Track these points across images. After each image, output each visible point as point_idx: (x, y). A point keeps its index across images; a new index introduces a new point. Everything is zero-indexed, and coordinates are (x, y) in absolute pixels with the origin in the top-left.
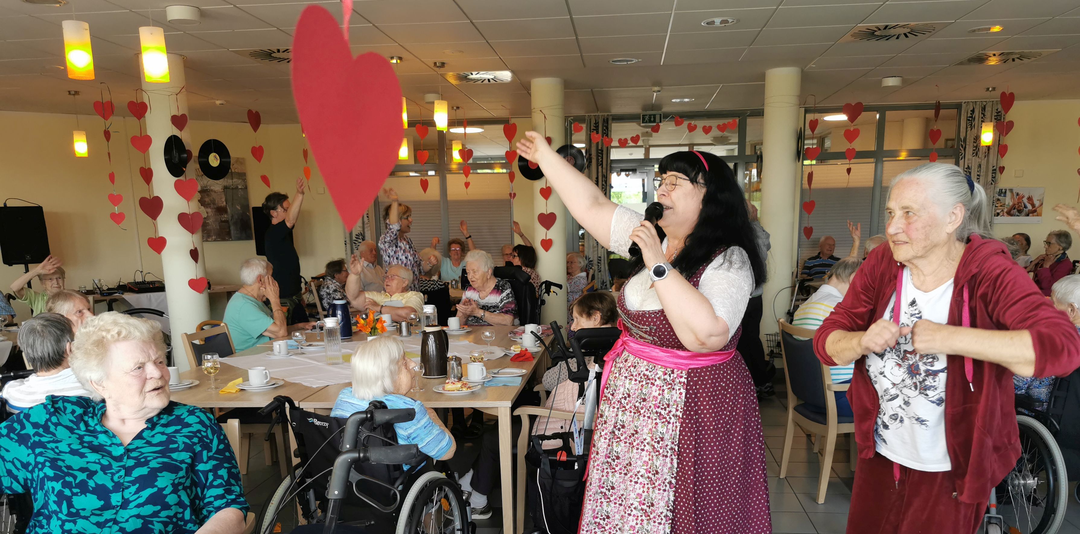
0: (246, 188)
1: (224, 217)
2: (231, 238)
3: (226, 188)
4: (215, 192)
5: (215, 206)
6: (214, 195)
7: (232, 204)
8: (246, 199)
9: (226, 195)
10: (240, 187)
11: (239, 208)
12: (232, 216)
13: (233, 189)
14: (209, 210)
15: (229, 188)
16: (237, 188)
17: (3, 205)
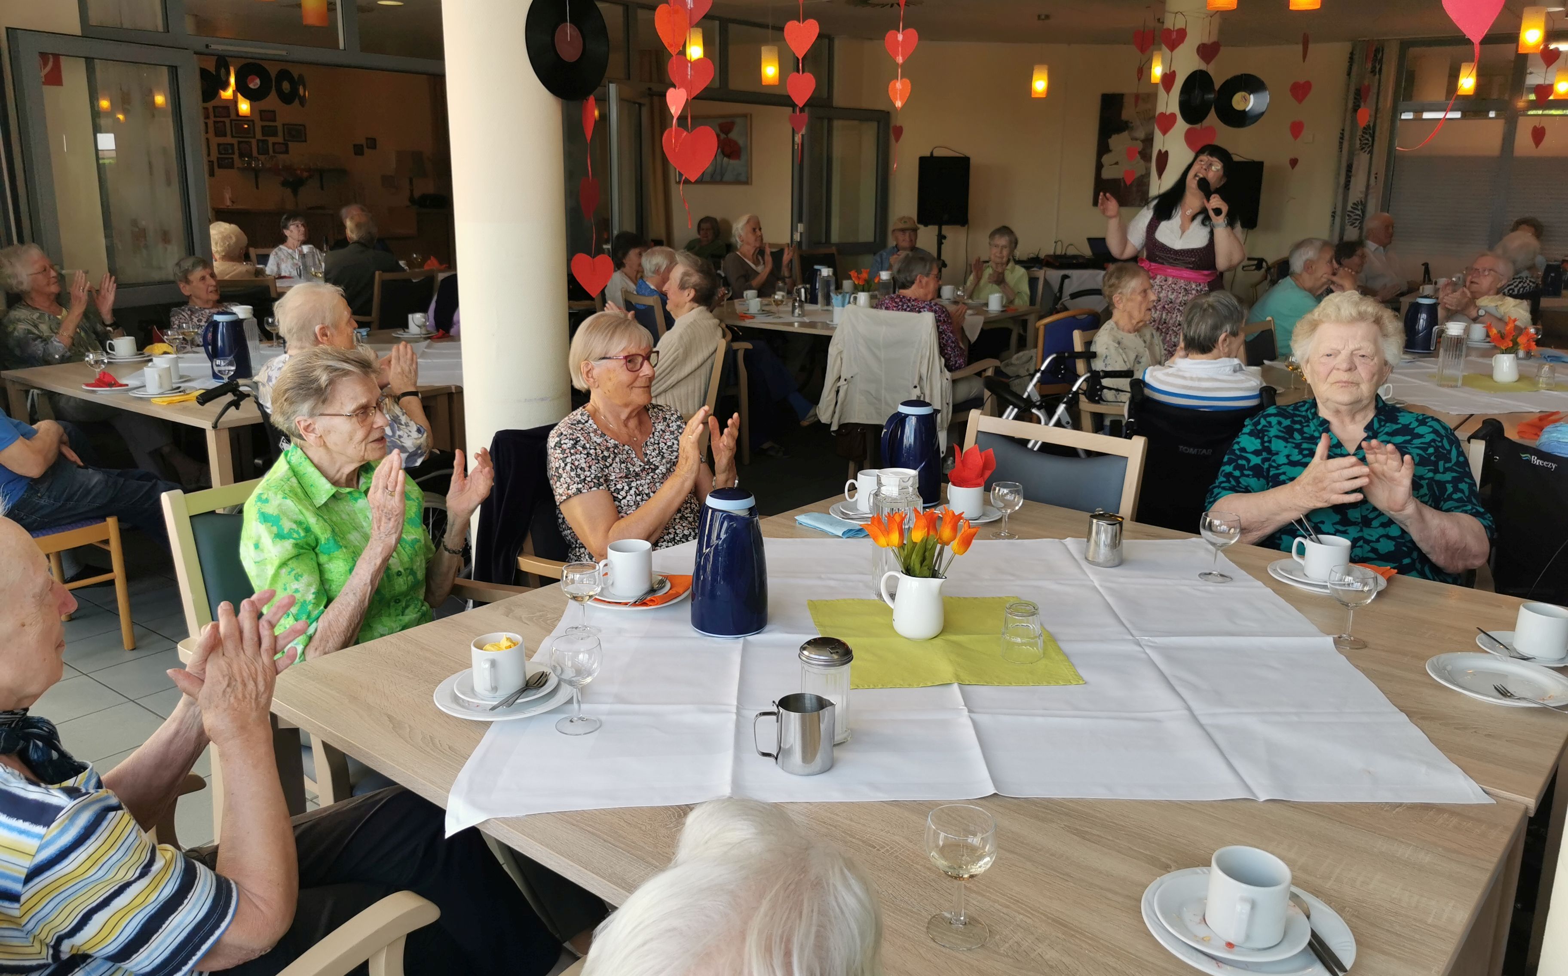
17: (928, 154)
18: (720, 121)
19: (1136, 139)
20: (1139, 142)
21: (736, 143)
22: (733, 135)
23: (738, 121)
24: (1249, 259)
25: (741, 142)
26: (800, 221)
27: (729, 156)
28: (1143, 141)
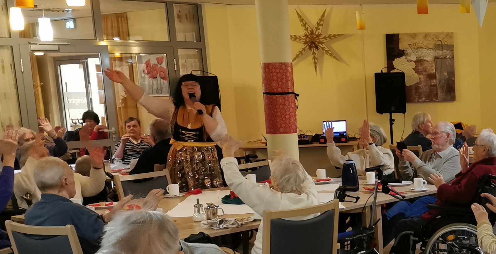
0: (453, 57)
1: (434, 82)
2: (438, 99)
3: (436, 58)
4: (427, 61)
5: (426, 73)
6: (426, 64)
7: (441, 72)
9: (436, 64)
10: (448, 57)
11: (446, 74)
12: (440, 81)
13: (442, 58)
14: (421, 76)
15: (439, 58)
16: (445, 58)
19: (411, 61)
20: (412, 62)
21: (165, 70)
28: (415, 62)
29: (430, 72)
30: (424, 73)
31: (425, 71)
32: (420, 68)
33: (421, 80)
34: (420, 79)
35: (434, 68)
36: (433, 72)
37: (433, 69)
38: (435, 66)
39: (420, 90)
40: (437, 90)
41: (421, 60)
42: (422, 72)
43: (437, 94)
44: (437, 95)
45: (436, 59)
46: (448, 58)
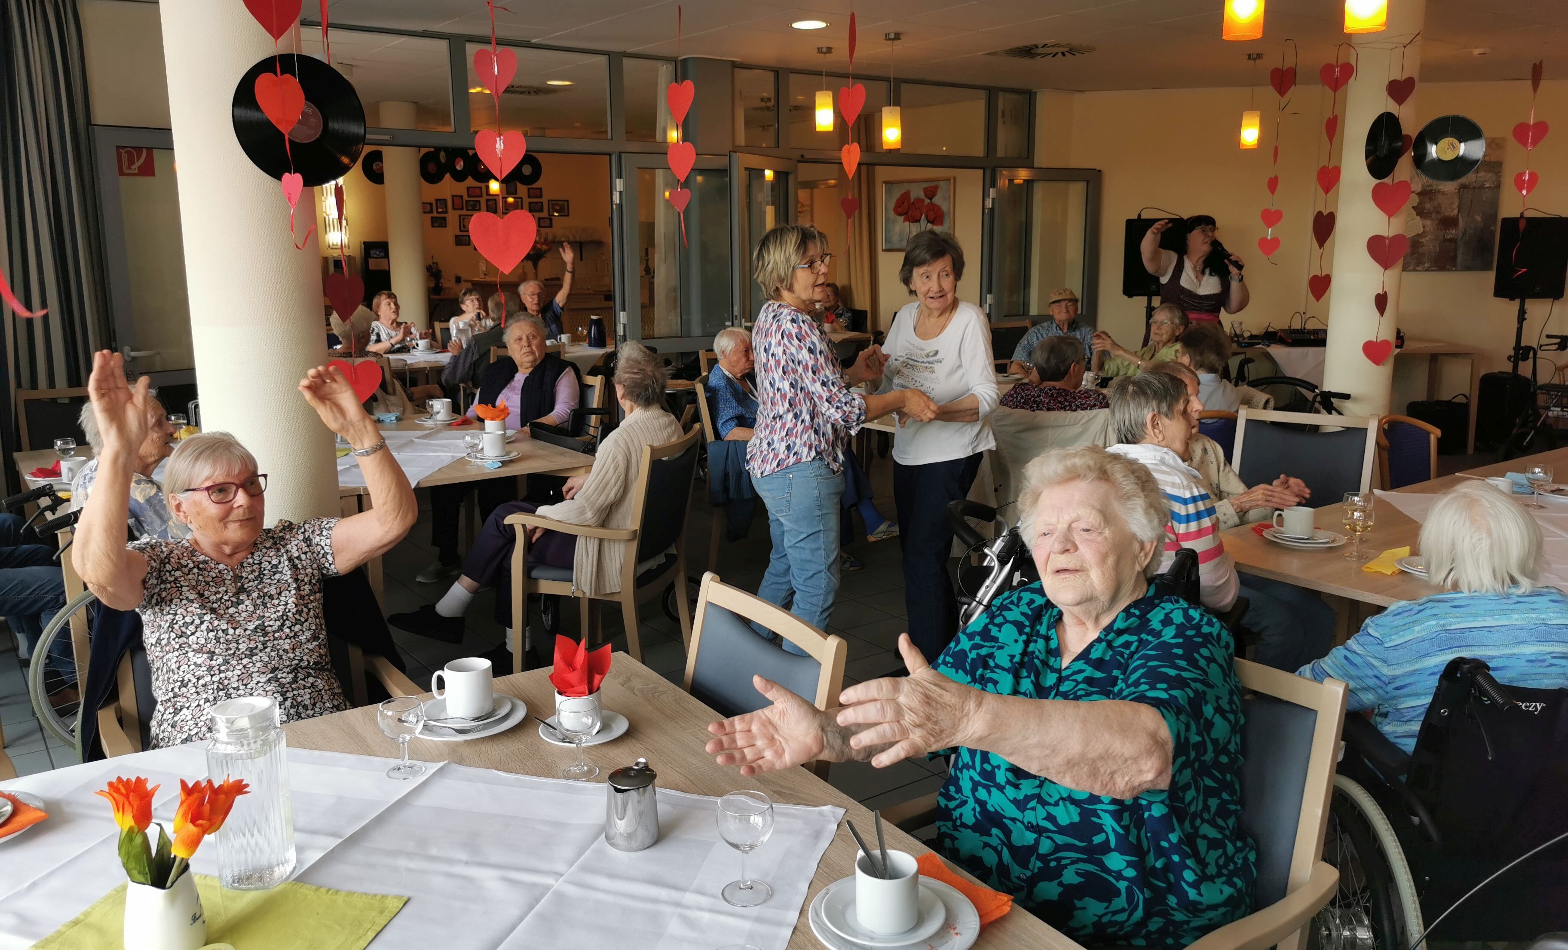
0: (1498, 186)
1: (1452, 233)
2: (1456, 266)
3: (1462, 187)
4: (1443, 193)
5: (1440, 216)
6: (1441, 200)
7: (1469, 214)
8: (1495, 204)
9: (1460, 198)
10: (1487, 185)
11: (1478, 218)
12: (1464, 233)
13: (1474, 188)
14: (1428, 222)
15: (1468, 189)
16: (1482, 187)
17: (1136, 217)
18: (925, 185)
21: (939, 208)
22: (937, 200)
23: (942, 183)
24: (1548, 336)
25: (944, 208)
26: (990, 292)
27: (932, 222)
28: (1419, 194)
29: (1447, 214)
30: (1434, 215)
31: (1438, 212)
32: (1428, 206)
33: (1427, 229)
34: (1424, 227)
35: (1455, 206)
36: (1452, 214)
37: (1453, 209)
38: (1460, 202)
39: (1421, 250)
40: (1456, 250)
41: (1431, 190)
42: (1431, 213)
43: (1455, 256)
44: (1455, 258)
45: (1462, 190)
46: (1489, 187)
